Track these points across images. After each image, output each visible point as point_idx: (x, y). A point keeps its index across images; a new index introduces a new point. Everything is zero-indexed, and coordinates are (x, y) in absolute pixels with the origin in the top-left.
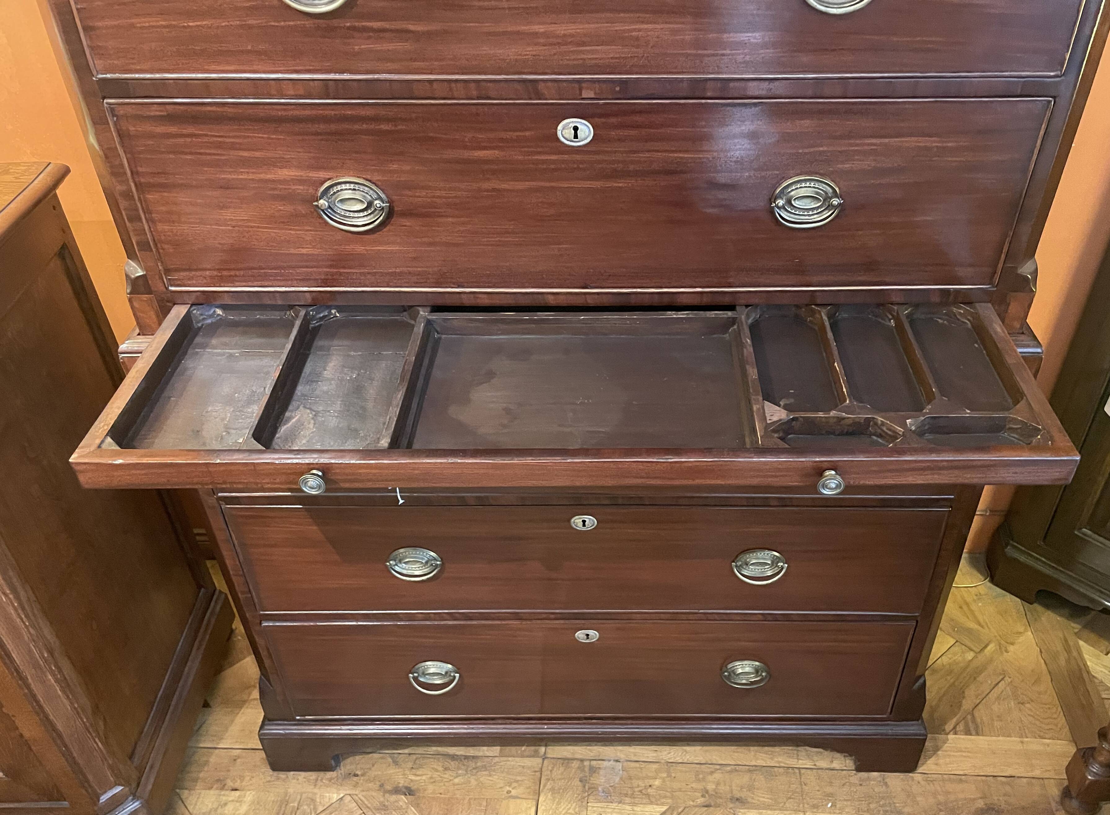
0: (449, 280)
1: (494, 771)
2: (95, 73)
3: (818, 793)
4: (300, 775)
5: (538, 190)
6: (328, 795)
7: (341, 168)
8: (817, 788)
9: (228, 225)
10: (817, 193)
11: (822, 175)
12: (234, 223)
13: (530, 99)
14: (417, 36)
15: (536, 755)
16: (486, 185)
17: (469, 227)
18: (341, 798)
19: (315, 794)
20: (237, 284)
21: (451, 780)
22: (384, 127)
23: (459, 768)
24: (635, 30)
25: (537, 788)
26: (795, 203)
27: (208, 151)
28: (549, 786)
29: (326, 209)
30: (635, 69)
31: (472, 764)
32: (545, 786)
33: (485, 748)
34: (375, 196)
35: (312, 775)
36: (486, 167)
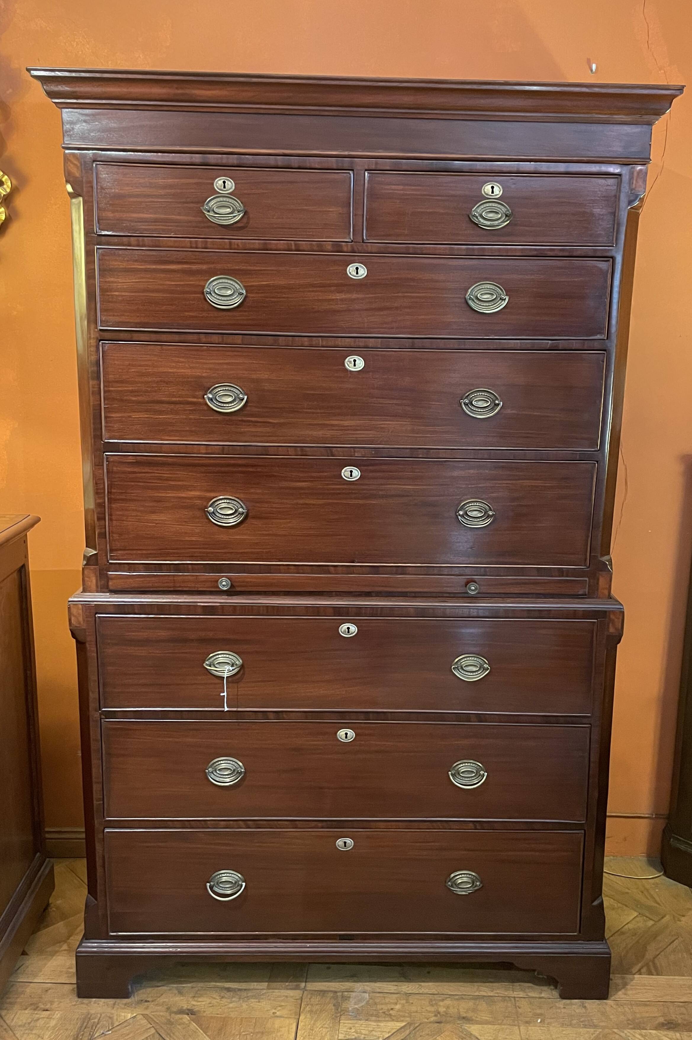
0: (274, 557)
1: (263, 999)
2: (103, 439)
3: (529, 1013)
4: (101, 1001)
5: (329, 504)
6: (123, 1014)
7: (224, 491)
8: (529, 1010)
9: (154, 523)
10: (480, 509)
11: (482, 499)
12: (157, 522)
13: (328, 456)
14: (274, 425)
15: (297, 988)
16: (301, 501)
17: (289, 525)
18: (134, 1017)
19: (112, 1014)
20: (150, 559)
21: (226, 1005)
22: (251, 469)
23: (233, 997)
24: (382, 424)
25: (299, 1010)
26: (469, 514)
27: (153, 481)
28: (308, 1008)
29: (211, 513)
30: (383, 443)
31: (244, 994)
32: (304, 1008)
33: (255, 983)
34: (239, 506)
35: (111, 1001)
36: (302, 491)
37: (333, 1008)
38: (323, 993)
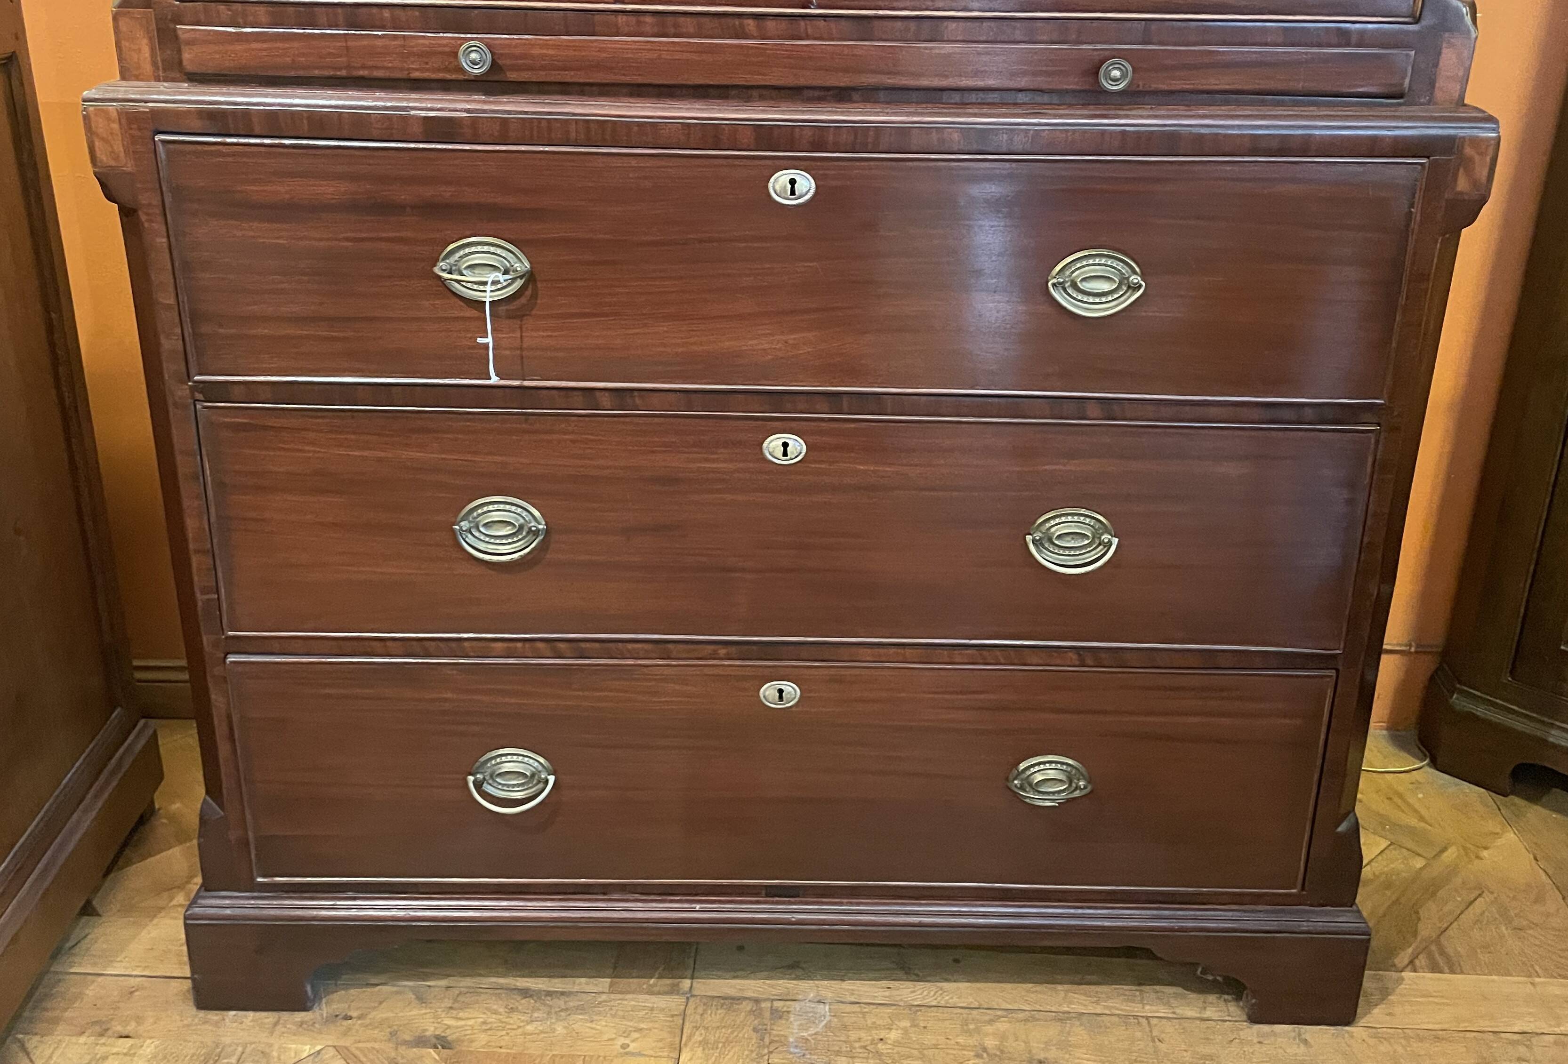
1: (599, 1013)
3: (1185, 1054)
4: (246, 1017)
6: (293, 1047)
8: (1183, 1047)
15: (674, 990)
18: (319, 1052)
19: (271, 1045)
21: (519, 1027)
23: (535, 1009)
25: (677, 1039)
28: (698, 1037)
31: (561, 1003)
32: (690, 1037)
33: (583, 980)
35: (268, 1017)
37: (754, 1035)
38: (730, 1001)
